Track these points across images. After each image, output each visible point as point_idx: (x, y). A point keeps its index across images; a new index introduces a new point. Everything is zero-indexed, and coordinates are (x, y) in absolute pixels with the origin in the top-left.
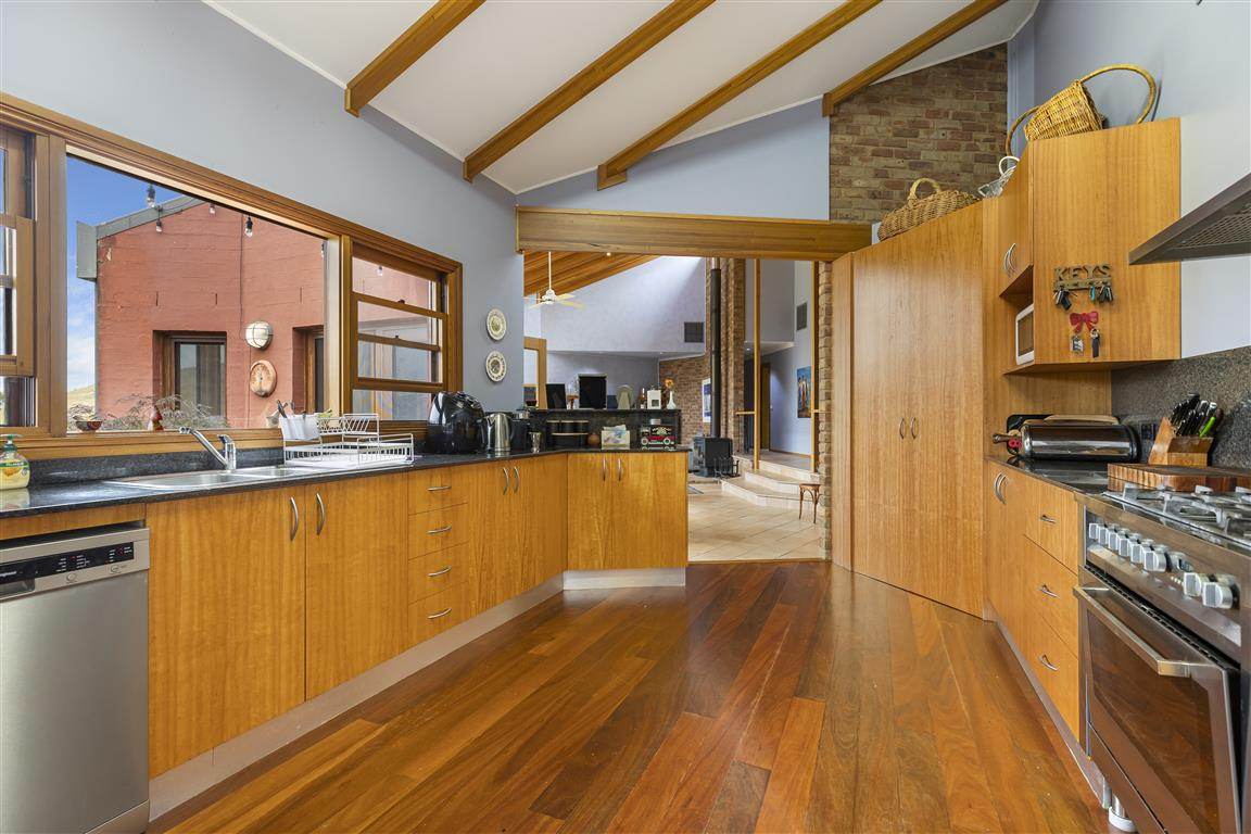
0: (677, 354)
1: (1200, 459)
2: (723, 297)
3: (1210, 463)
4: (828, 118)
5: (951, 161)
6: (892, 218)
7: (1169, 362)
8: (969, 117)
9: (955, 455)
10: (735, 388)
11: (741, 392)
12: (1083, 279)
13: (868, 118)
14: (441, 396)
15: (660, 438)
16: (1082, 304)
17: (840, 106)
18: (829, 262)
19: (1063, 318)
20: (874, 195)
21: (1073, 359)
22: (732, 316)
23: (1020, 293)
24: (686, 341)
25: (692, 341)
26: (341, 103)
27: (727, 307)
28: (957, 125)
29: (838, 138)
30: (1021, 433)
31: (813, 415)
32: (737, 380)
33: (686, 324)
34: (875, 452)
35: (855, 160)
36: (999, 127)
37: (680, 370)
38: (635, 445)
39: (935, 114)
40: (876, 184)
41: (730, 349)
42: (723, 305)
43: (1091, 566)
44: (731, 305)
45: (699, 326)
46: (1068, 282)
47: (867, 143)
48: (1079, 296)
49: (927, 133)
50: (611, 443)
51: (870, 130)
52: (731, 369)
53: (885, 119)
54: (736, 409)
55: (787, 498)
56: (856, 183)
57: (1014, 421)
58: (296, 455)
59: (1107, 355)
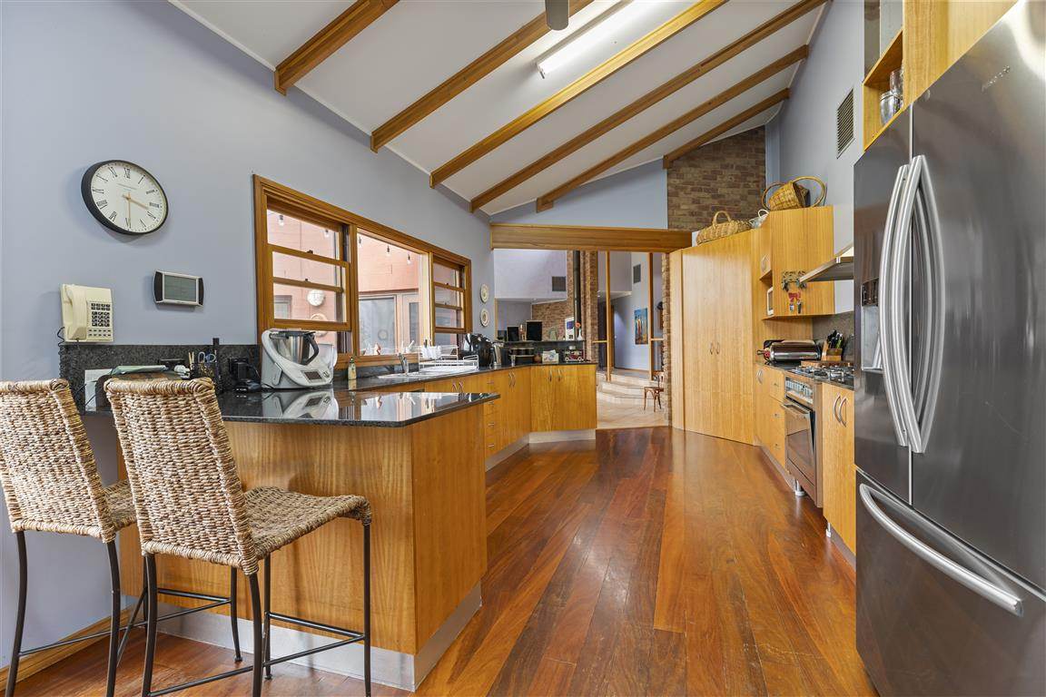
0: (545, 300)
1: (838, 358)
2: (582, 260)
3: (842, 359)
4: (666, 170)
5: (734, 194)
6: (705, 232)
7: (831, 315)
8: (744, 168)
9: (739, 362)
10: (592, 324)
11: (596, 327)
12: (794, 277)
13: (688, 169)
14: (469, 335)
15: (575, 357)
16: (794, 289)
17: (671, 163)
18: (668, 254)
19: (786, 295)
20: (692, 214)
21: (790, 314)
22: (588, 273)
23: (768, 280)
24: (553, 290)
25: (558, 290)
26: (428, 182)
27: (584, 268)
28: (738, 173)
29: (672, 181)
30: (770, 350)
31: (649, 342)
32: (593, 319)
33: (553, 278)
34: (696, 363)
35: (682, 194)
36: (761, 174)
37: (548, 312)
38: (562, 361)
39: (726, 167)
40: (694, 207)
41: (587, 297)
42: (582, 265)
43: (788, 397)
44: (588, 266)
45: (563, 279)
46: (788, 278)
47: (688, 183)
48: (792, 285)
49: (722, 178)
50: (548, 360)
51: (690, 176)
52: (589, 311)
53: (698, 170)
54: (593, 339)
55: (635, 397)
56: (682, 207)
57: (767, 344)
58: (426, 366)
59: (804, 313)
